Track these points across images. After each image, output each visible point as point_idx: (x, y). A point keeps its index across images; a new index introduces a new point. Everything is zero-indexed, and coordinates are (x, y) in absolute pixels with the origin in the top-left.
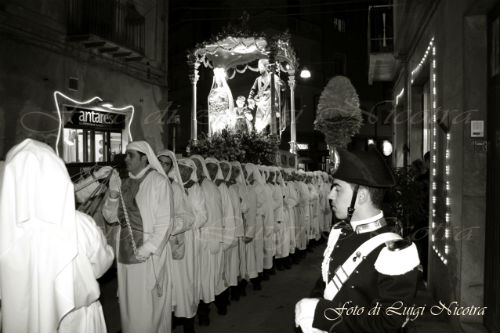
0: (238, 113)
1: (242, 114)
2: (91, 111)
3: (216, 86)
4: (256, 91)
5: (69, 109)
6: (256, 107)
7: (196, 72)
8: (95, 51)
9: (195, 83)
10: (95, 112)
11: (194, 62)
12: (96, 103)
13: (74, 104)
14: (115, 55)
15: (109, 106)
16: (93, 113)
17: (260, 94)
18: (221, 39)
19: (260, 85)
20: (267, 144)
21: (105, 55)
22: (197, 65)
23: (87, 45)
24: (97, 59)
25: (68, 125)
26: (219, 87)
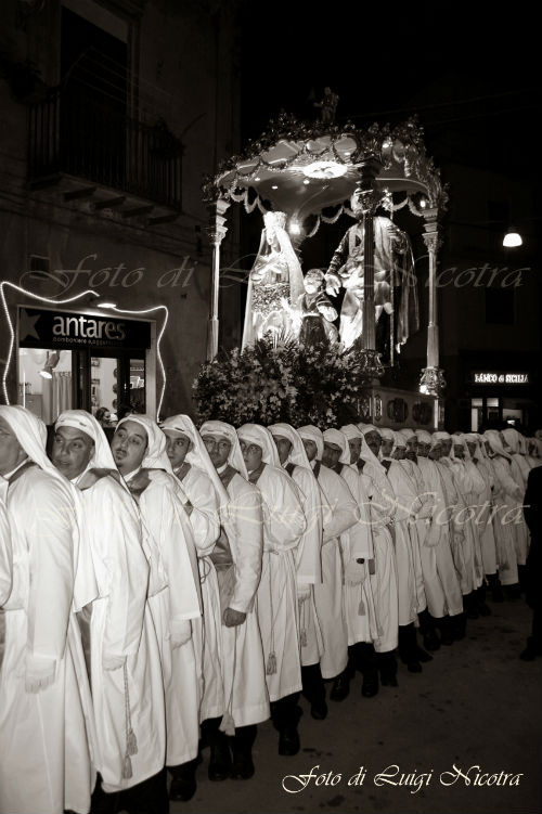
0: (305, 306)
1: (313, 307)
2: (78, 317)
3: (267, 250)
4: (344, 257)
5: (31, 312)
6: (343, 290)
7: (220, 221)
8: (86, 206)
9: (218, 244)
10: (86, 317)
11: (216, 199)
12: (90, 302)
13: (41, 303)
14: (127, 214)
15: (112, 306)
16: (82, 320)
17: (350, 262)
18: (266, 146)
19: (352, 243)
20: (349, 375)
21: (108, 213)
22: (222, 206)
23: (68, 197)
24: (91, 221)
25: (28, 343)
26: (274, 253)
